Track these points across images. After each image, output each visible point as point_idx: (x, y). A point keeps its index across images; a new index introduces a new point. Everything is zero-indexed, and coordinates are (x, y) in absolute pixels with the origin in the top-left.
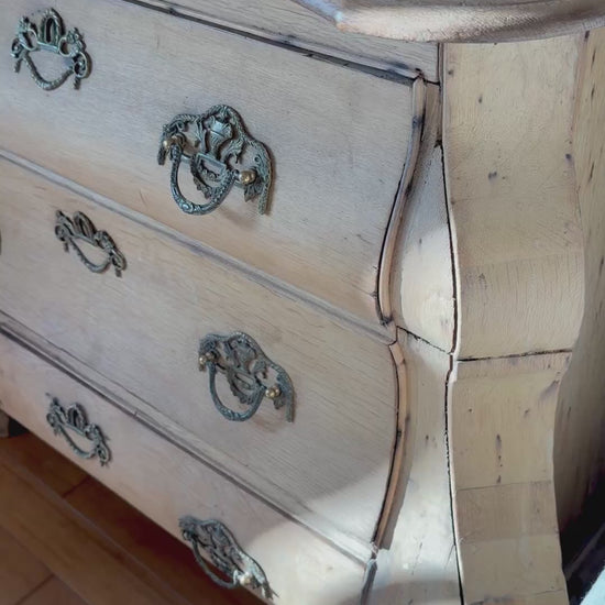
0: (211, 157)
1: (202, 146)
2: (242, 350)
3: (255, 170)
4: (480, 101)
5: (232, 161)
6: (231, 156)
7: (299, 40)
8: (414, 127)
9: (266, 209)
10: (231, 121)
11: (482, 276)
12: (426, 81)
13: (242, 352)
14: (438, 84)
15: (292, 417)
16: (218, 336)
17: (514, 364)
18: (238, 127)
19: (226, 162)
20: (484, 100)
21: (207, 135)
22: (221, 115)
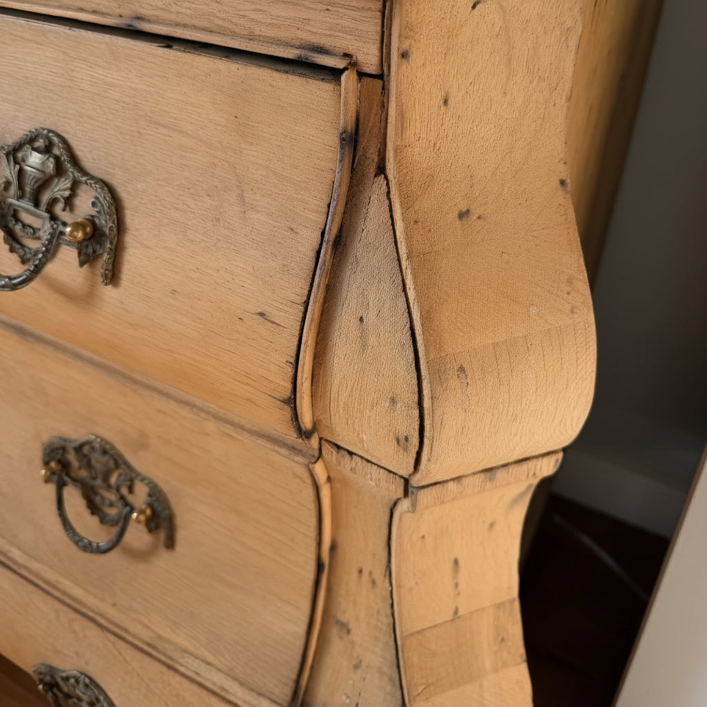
0: (26, 204)
1: (13, 189)
2: (97, 459)
3: (91, 221)
4: (446, 102)
5: (58, 208)
6: (54, 201)
7: (149, 21)
8: (342, 147)
9: (113, 276)
10: (56, 151)
11: (462, 369)
12: (361, 75)
13: (97, 462)
14: (380, 76)
15: (170, 543)
16: (65, 440)
17: (491, 479)
18: (64, 158)
19: (49, 209)
20: (451, 103)
21: (21, 173)
22: (40, 143)
